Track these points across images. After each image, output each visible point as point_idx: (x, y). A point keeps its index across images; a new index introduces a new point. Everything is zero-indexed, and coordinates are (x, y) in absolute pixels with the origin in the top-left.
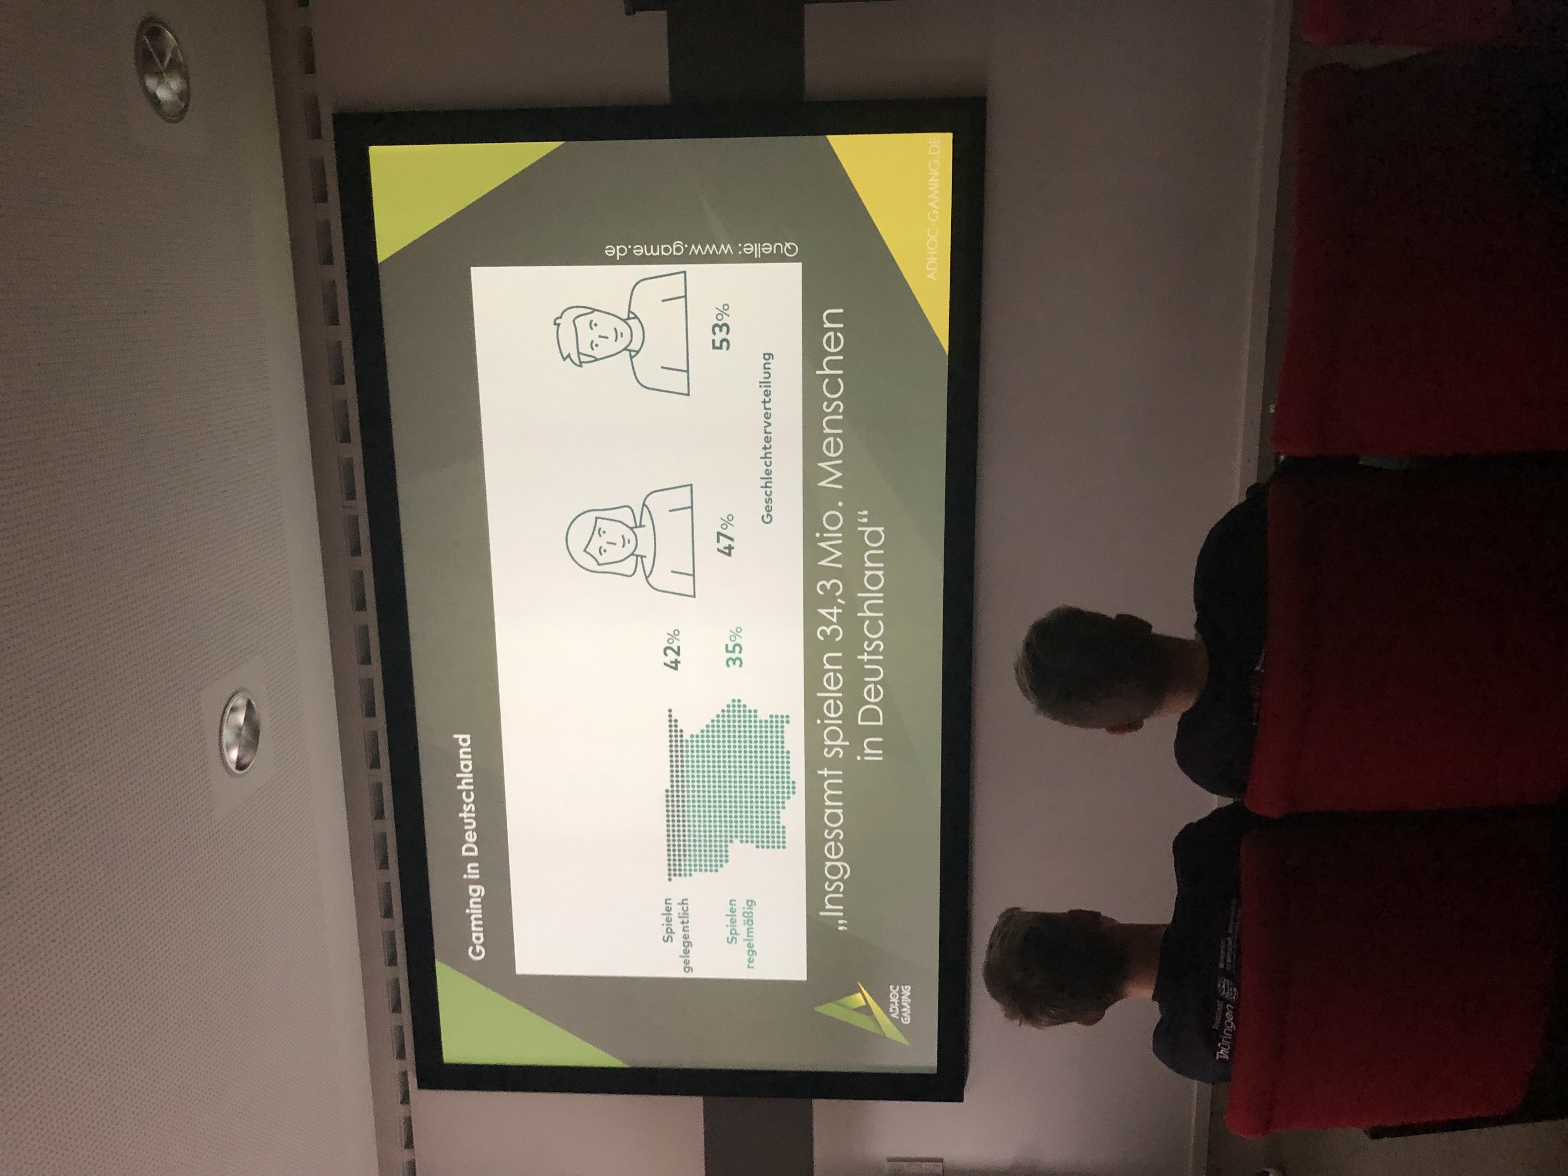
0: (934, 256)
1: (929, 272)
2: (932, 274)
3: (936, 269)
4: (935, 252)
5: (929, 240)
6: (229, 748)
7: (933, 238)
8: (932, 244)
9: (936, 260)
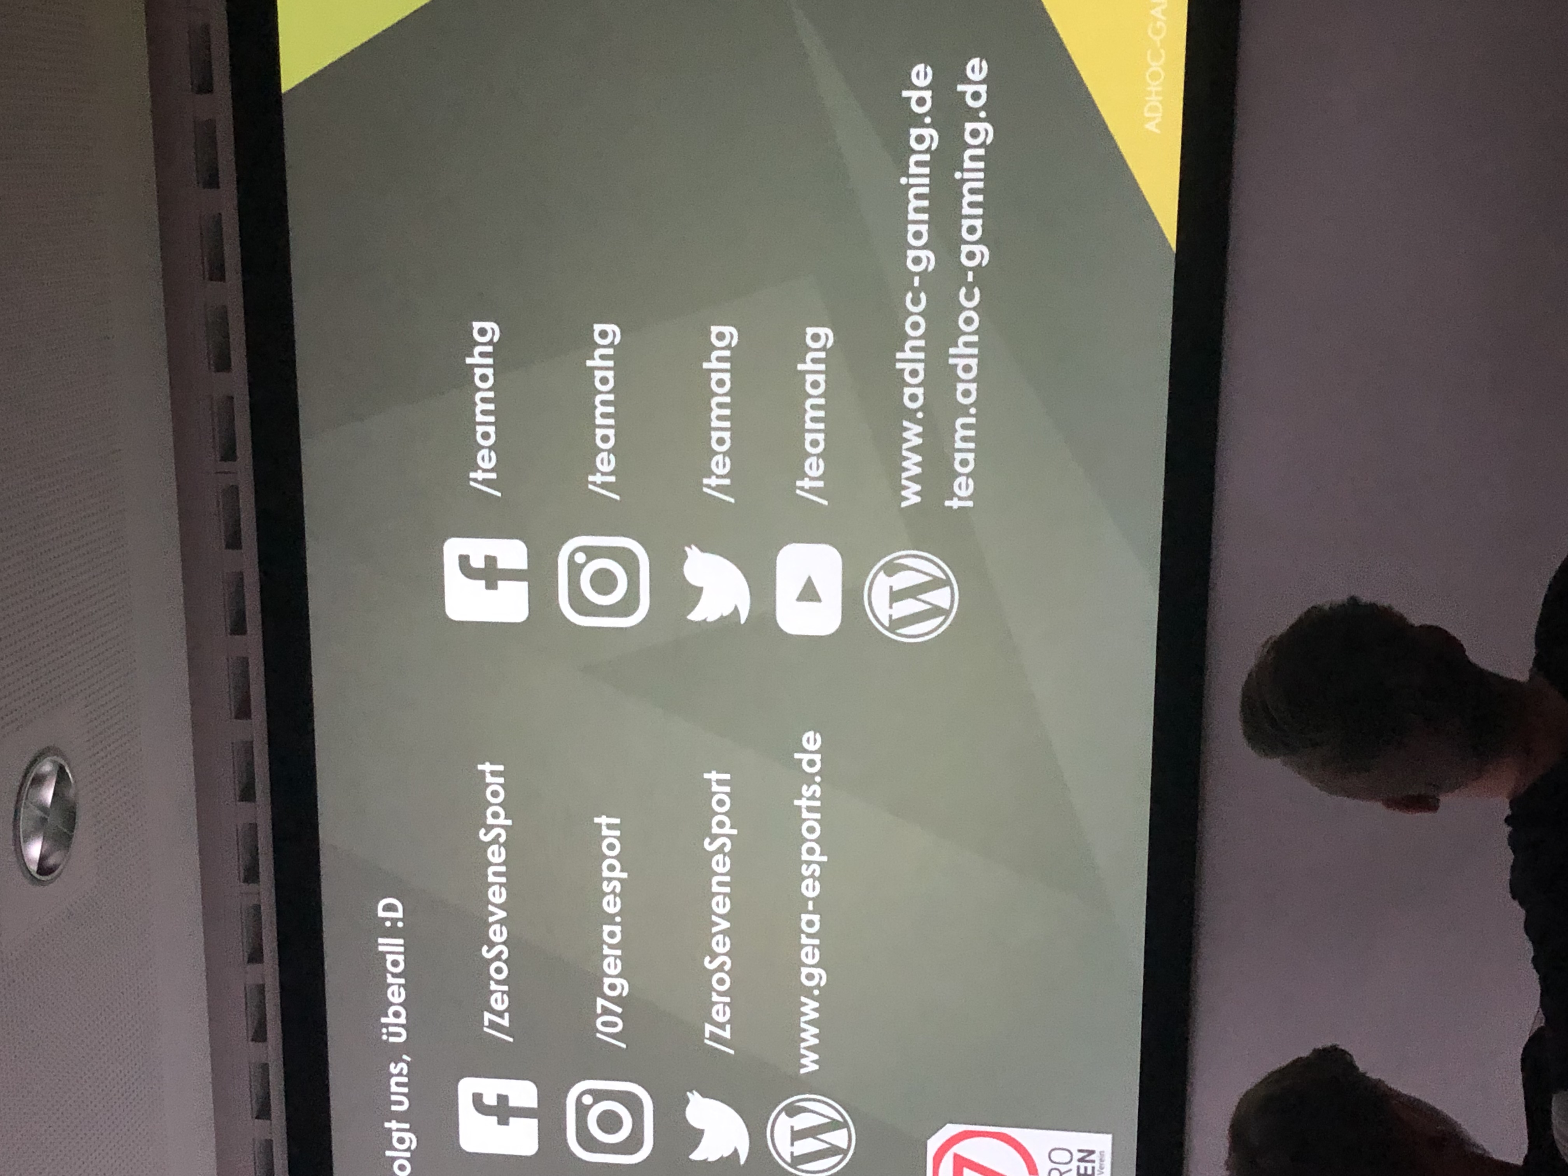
0: (1157, 94)
1: (1150, 119)
2: (1153, 123)
3: (1160, 115)
4: (1160, 89)
5: (1151, 70)
6: (28, 838)
7: (1156, 66)
8: (1155, 76)
9: (1160, 102)
